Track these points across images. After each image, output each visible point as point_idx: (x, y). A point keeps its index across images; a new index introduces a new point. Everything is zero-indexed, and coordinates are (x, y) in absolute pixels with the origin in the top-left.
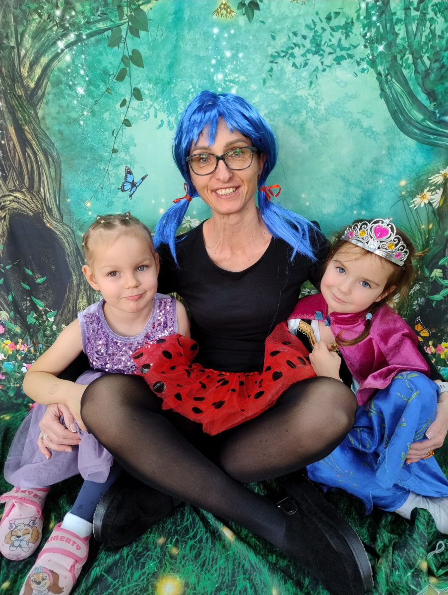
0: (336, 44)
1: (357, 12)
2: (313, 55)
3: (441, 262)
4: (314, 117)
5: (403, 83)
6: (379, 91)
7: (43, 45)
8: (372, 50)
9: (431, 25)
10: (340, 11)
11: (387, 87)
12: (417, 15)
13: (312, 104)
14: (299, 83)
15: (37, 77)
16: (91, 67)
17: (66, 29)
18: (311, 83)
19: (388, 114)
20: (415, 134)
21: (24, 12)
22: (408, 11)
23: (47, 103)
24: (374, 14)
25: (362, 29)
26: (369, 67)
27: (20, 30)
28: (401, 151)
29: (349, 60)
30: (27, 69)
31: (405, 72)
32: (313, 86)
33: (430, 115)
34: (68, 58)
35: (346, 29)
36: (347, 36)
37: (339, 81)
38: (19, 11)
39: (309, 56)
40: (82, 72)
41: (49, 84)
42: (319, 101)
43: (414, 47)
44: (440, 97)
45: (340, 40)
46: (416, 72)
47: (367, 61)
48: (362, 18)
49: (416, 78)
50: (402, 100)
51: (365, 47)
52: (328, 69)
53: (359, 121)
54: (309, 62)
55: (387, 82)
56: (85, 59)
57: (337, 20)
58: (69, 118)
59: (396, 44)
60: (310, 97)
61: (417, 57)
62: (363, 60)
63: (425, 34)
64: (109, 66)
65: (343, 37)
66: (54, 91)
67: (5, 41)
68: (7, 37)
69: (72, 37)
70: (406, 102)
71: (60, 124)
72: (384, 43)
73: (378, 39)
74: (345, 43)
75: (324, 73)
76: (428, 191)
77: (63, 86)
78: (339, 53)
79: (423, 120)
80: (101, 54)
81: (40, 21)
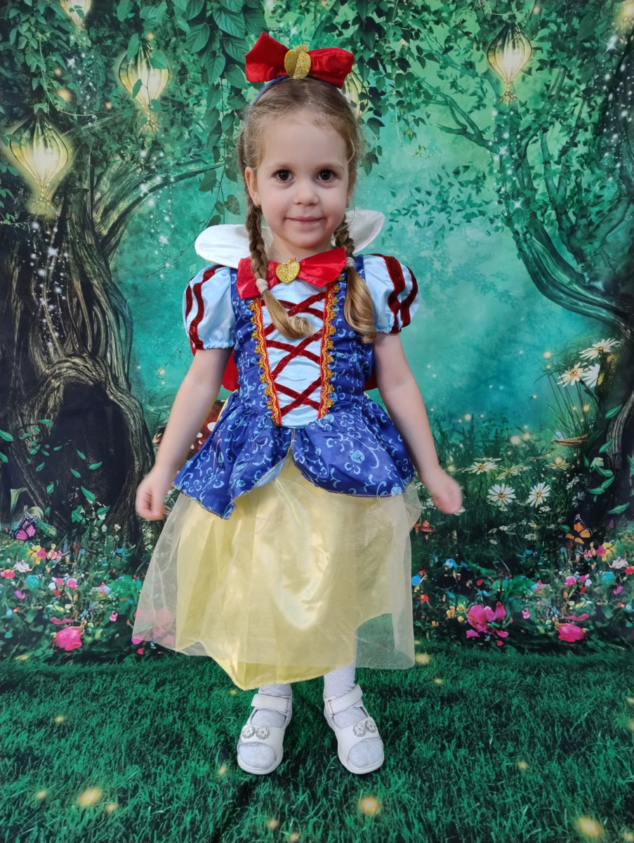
0: (466, 200)
1: (489, 165)
2: (439, 212)
3: (601, 450)
4: (441, 280)
5: (545, 240)
6: (517, 251)
7: (123, 189)
8: (507, 206)
9: (577, 178)
10: (470, 164)
11: (525, 246)
12: (558, 169)
13: (437, 266)
14: (422, 243)
15: (112, 223)
16: (177, 213)
17: (153, 171)
18: (437, 243)
19: (528, 277)
20: (561, 298)
21: (105, 154)
22: (548, 165)
23: (121, 253)
24: (509, 168)
25: (495, 184)
26: (504, 225)
27: (98, 171)
28: (544, 318)
29: (480, 217)
30: (100, 215)
31: (548, 229)
32: (439, 246)
33: (579, 278)
34: (151, 202)
35: (477, 183)
36: (478, 191)
37: (469, 240)
38: (99, 152)
39: (435, 214)
40: (167, 219)
41: (126, 231)
42: (445, 263)
43: (558, 202)
44: (589, 258)
45: (470, 195)
46: (560, 228)
47: (502, 219)
48: (495, 171)
49: (561, 235)
50: (543, 260)
51: (500, 202)
52: (456, 228)
53: (493, 285)
54: (435, 220)
55: (525, 240)
56: (172, 204)
57: (466, 174)
58: (147, 270)
59: (535, 200)
60: (434, 258)
61: (562, 212)
62: (497, 217)
63: (569, 188)
64: (199, 213)
65: (474, 192)
66: (131, 239)
67: (77, 184)
68: (80, 179)
69: (158, 180)
70: (549, 263)
71: (134, 277)
72: (521, 199)
73: (516, 194)
74: (476, 199)
75: (452, 232)
76: (580, 367)
77: (143, 235)
78: (469, 210)
79: (570, 283)
80: (191, 198)
81: (122, 164)
